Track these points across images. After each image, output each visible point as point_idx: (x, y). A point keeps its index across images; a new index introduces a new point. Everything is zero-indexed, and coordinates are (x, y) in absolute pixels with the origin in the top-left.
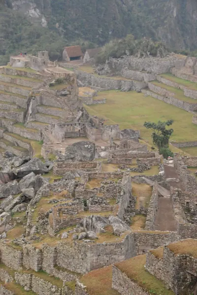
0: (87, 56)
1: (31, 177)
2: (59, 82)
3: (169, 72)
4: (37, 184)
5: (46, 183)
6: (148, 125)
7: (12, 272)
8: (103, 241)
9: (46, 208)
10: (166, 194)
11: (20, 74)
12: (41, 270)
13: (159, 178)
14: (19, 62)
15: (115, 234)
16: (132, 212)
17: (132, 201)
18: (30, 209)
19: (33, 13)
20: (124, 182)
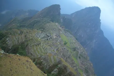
0: (64, 28)
1: (50, 38)
2: (59, 29)
3: (71, 37)
4: (50, 39)
5: (51, 40)
6: (65, 41)
7: (41, 46)
8: (52, 51)
9: (49, 42)
10: (62, 51)
11: (56, 25)
12: (44, 49)
13: (62, 48)
14: (57, 24)
15: (54, 51)
16: (57, 50)
17: (58, 49)
18: (47, 41)
19: (62, 20)
20: (59, 46)
